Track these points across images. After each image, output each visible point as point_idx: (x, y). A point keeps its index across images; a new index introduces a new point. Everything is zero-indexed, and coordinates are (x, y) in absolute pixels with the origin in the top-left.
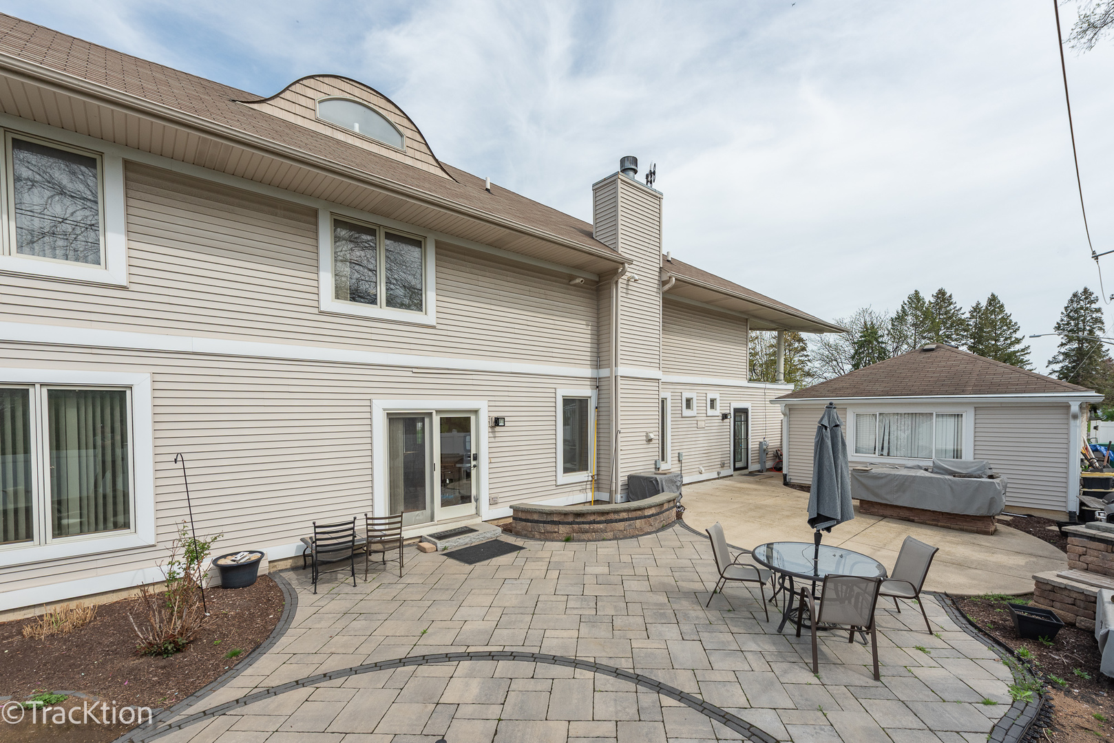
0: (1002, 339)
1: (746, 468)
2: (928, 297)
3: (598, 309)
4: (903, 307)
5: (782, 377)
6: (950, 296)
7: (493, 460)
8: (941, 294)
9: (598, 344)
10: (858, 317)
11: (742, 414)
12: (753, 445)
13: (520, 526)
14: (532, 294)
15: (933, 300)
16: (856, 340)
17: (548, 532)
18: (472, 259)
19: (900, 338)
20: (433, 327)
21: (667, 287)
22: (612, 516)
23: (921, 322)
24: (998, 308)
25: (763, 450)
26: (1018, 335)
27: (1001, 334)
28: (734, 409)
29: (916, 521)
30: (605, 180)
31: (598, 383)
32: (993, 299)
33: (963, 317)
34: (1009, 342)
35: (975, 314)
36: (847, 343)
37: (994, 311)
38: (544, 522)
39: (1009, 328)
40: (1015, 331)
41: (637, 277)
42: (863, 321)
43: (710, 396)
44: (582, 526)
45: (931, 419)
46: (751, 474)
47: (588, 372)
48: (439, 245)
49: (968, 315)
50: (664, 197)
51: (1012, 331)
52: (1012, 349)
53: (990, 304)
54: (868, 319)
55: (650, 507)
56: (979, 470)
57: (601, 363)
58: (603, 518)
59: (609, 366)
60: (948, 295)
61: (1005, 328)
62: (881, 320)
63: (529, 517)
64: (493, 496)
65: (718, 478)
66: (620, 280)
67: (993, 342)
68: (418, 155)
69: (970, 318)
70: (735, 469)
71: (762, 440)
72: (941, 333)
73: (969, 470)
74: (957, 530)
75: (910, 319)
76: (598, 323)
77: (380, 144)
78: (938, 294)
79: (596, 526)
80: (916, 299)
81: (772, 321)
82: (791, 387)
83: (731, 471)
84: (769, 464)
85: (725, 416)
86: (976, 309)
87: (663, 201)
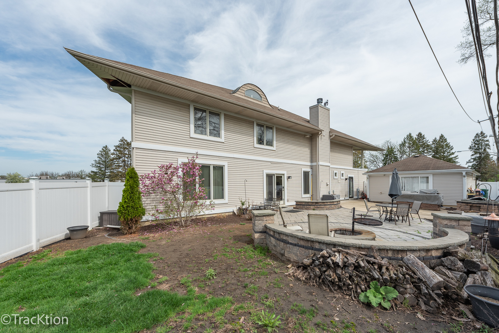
0: (446, 153)
1: (353, 197)
2: (415, 136)
3: (311, 145)
4: (404, 140)
5: (363, 167)
6: (424, 135)
7: (288, 189)
8: (420, 135)
9: (312, 155)
10: (385, 144)
11: (351, 179)
12: (355, 190)
13: (298, 207)
14: (296, 141)
15: (416, 137)
16: (384, 154)
17: (308, 208)
18: (283, 131)
19: (403, 153)
20: (275, 151)
21: (332, 137)
22: (326, 204)
23: (412, 146)
24: (444, 140)
25: (358, 191)
26: (453, 151)
27: (446, 151)
28: (349, 177)
30: (314, 106)
31: (312, 167)
32: (442, 136)
33: (429, 144)
34: (449, 154)
35: (434, 142)
36: (381, 155)
37: (442, 141)
38: (306, 205)
39: (449, 148)
40: (452, 149)
41: (324, 135)
42: (387, 146)
43: (342, 172)
45: (419, 178)
46: (354, 199)
47: (309, 164)
48: (277, 128)
49: (432, 143)
50: (330, 110)
51: (450, 149)
52: (451, 157)
53: (441, 138)
54: (389, 145)
55: (335, 202)
56: (434, 192)
57: (313, 161)
58: (323, 204)
59: (316, 162)
60: (423, 135)
61: (447, 148)
62: (394, 145)
63: (301, 204)
64: (288, 199)
65: (344, 200)
66: (320, 136)
67: (442, 154)
68: (265, 102)
69: (432, 144)
70: (350, 197)
71: (357, 188)
72: (420, 150)
73: (431, 192)
75: (407, 145)
76: (311, 149)
77: (257, 100)
78: (418, 134)
79: (321, 206)
80: (410, 136)
81: (360, 147)
82: (367, 170)
83: (348, 198)
84: (360, 197)
85: (346, 179)
86: (435, 140)
87: (330, 111)
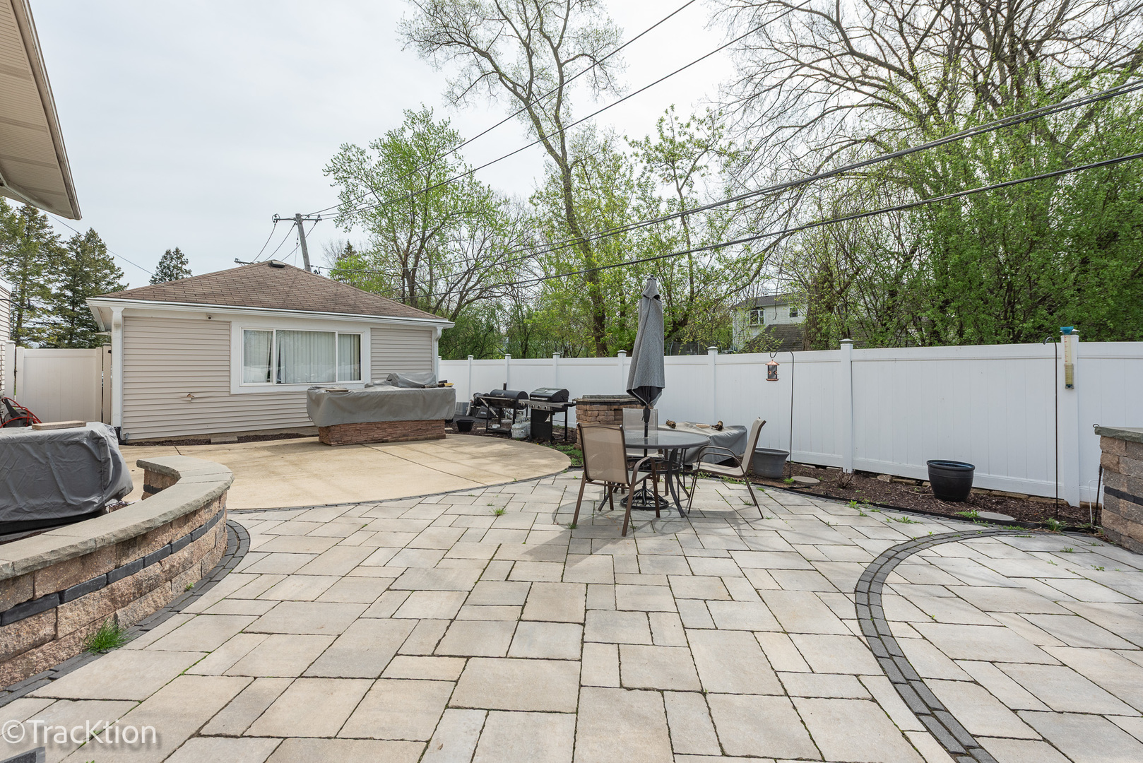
24: (98, 247)
29: (389, 440)
32: (93, 236)
33: (61, 246)
35: (74, 246)
37: (94, 249)
40: (118, 278)
44: (141, 574)
45: (333, 338)
49: (66, 246)
51: (115, 276)
53: (90, 240)
61: (108, 271)
69: (69, 250)
74: (423, 440)
86: (75, 241)
